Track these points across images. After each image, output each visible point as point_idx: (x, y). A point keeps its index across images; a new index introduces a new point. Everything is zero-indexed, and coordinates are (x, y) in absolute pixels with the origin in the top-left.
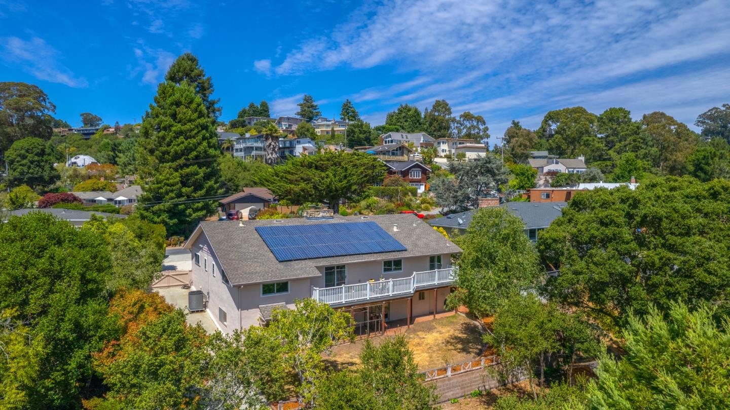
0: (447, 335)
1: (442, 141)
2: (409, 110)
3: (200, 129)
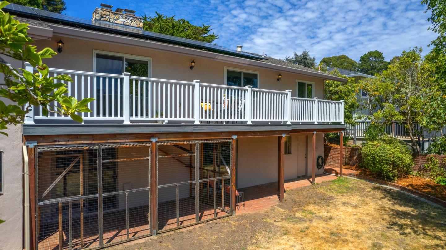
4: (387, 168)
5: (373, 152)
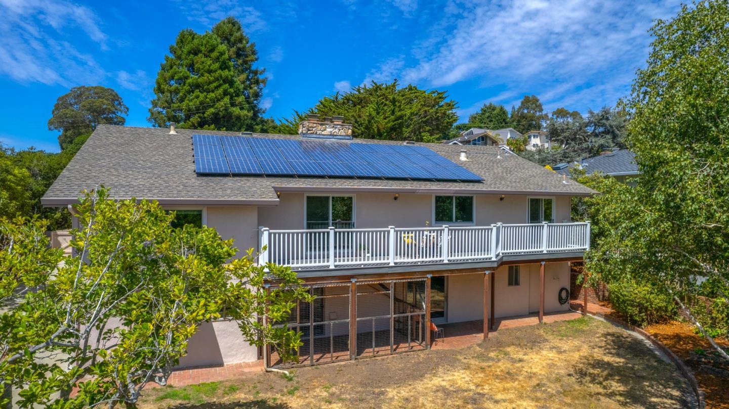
0: (576, 356)
1: (533, 134)
2: (494, 109)
3: (221, 82)
4: (632, 310)
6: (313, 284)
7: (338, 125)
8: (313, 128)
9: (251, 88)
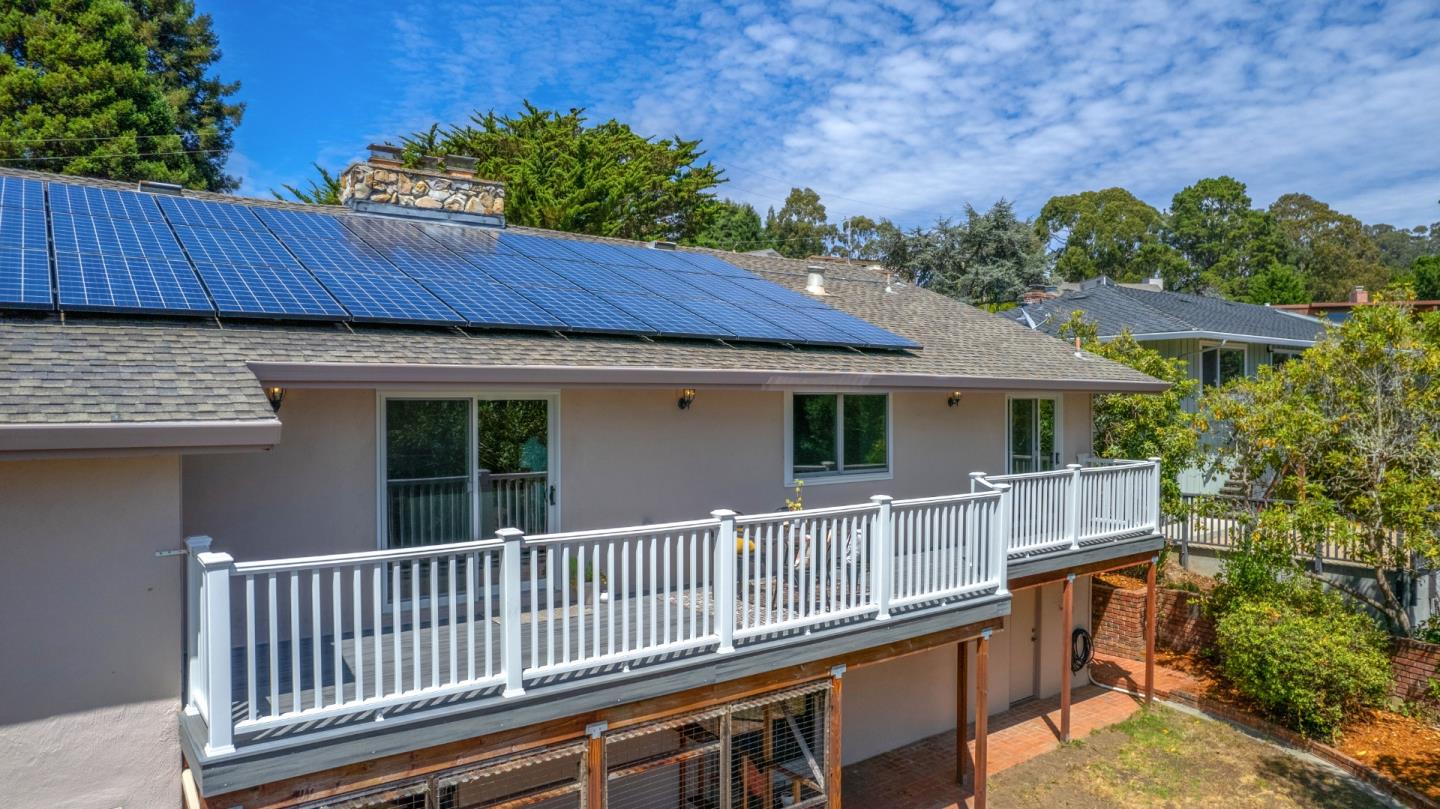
2: (734, 212)
4: (1305, 698)
5: (1257, 642)
6: (438, 773)
7: (463, 181)
8: (387, 184)
9: (201, 125)
